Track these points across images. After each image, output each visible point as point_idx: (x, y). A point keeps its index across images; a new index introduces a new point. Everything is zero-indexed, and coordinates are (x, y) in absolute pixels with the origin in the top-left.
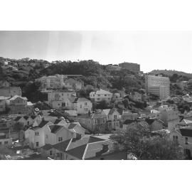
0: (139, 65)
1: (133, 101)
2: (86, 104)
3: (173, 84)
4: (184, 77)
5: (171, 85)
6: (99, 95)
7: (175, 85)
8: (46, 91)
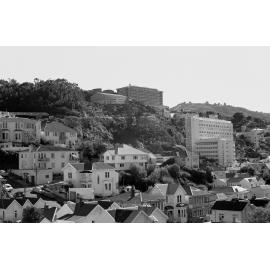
0: (161, 93)
1: (186, 170)
2: (107, 175)
3: (238, 134)
4: (256, 120)
5: (234, 136)
6: (123, 158)
7: (242, 137)
8: (12, 148)
